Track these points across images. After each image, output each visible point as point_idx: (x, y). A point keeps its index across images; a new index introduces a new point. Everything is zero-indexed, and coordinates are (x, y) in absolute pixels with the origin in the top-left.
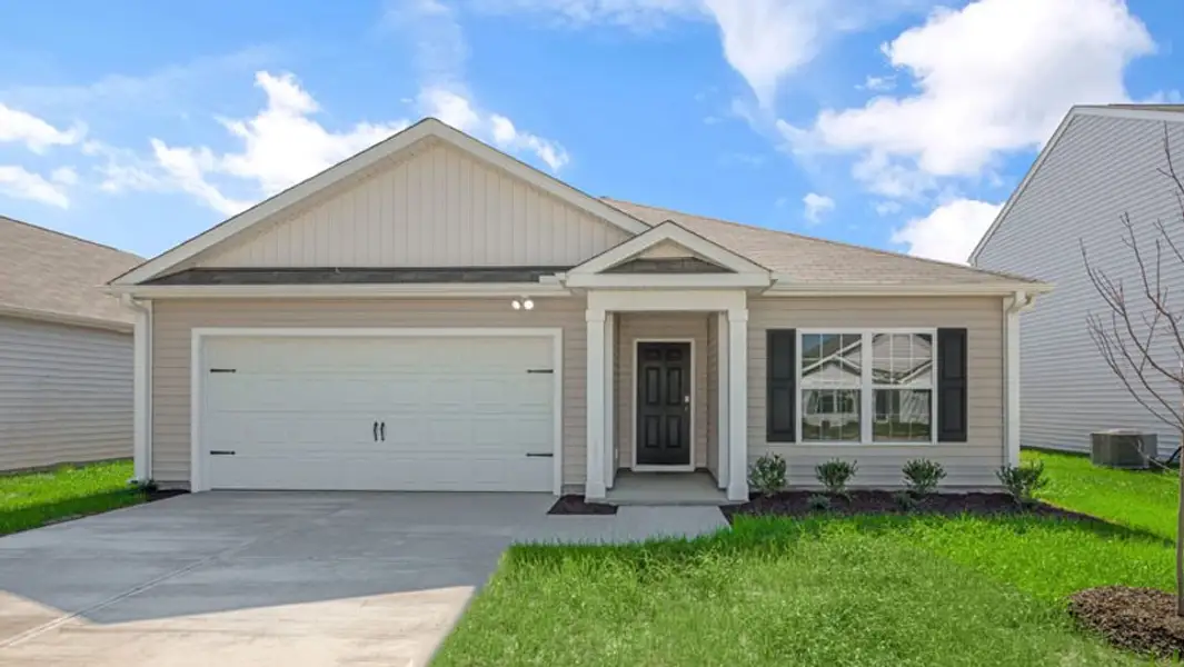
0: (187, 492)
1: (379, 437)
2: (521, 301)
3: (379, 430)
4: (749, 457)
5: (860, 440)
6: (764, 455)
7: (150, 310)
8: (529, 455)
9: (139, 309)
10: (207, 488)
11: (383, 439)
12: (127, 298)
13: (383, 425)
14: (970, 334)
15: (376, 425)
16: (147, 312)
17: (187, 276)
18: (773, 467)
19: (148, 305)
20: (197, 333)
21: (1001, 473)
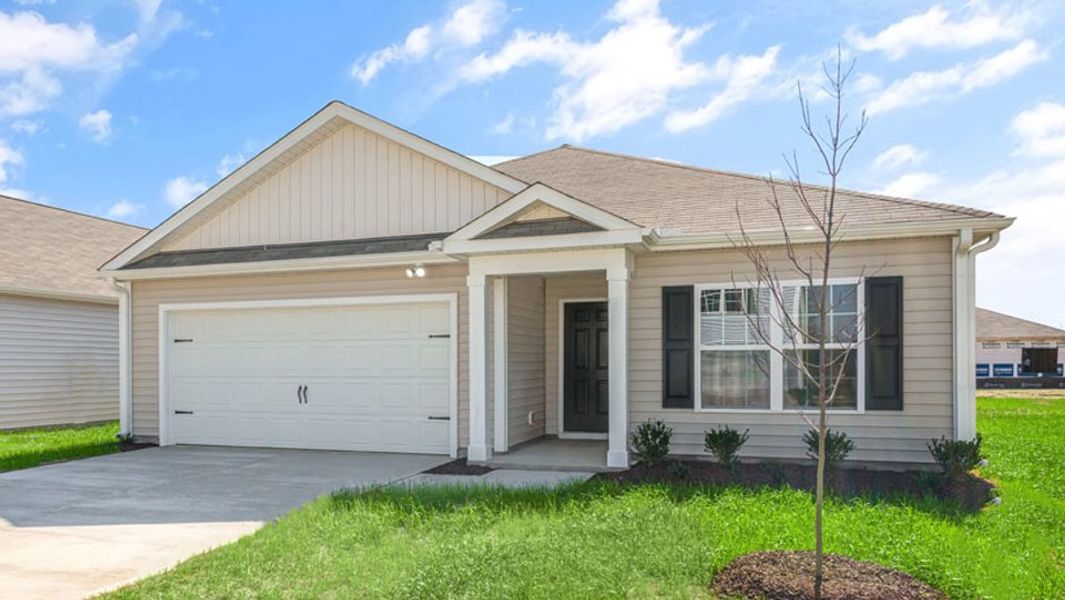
0: (157, 445)
1: (303, 400)
2: (413, 268)
3: (303, 392)
4: (630, 423)
5: (769, 407)
6: (646, 420)
7: (130, 290)
8: (431, 418)
9: (120, 289)
10: (172, 443)
11: (306, 402)
12: (111, 280)
13: (306, 388)
14: (907, 283)
15: (300, 388)
16: (127, 293)
17: (152, 261)
18: (656, 434)
19: (128, 286)
20: (163, 308)
21: (933, 448)
